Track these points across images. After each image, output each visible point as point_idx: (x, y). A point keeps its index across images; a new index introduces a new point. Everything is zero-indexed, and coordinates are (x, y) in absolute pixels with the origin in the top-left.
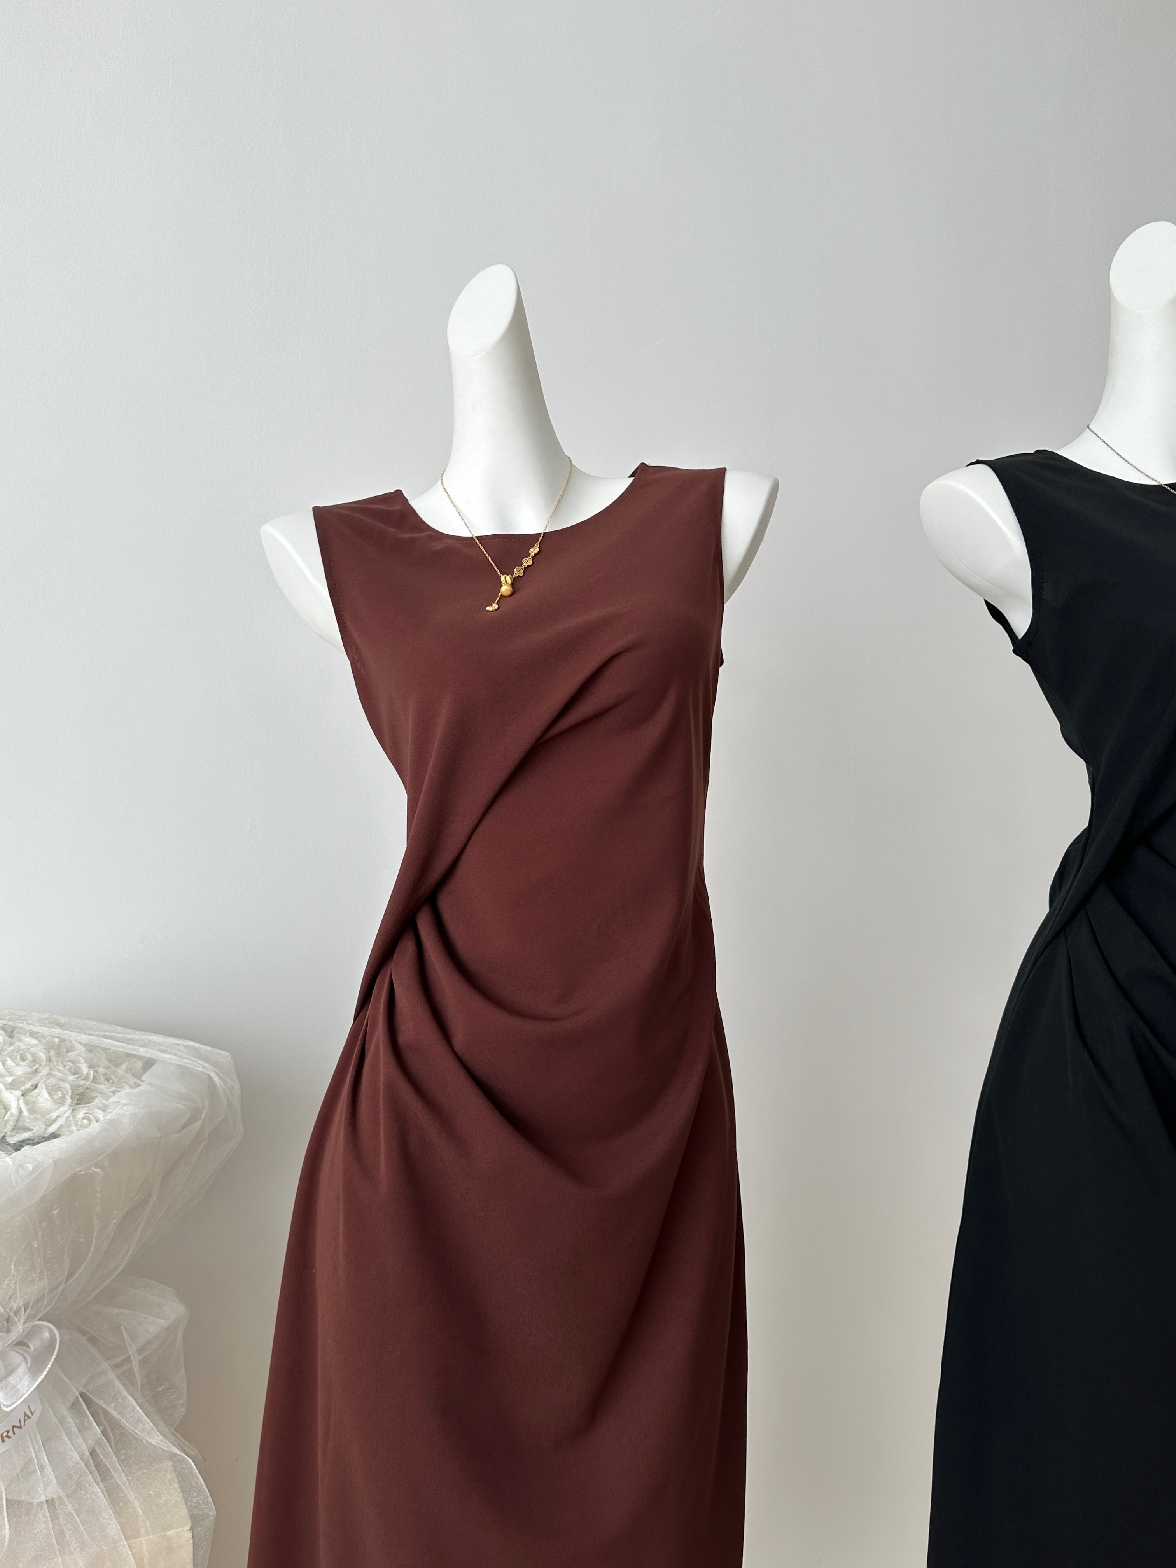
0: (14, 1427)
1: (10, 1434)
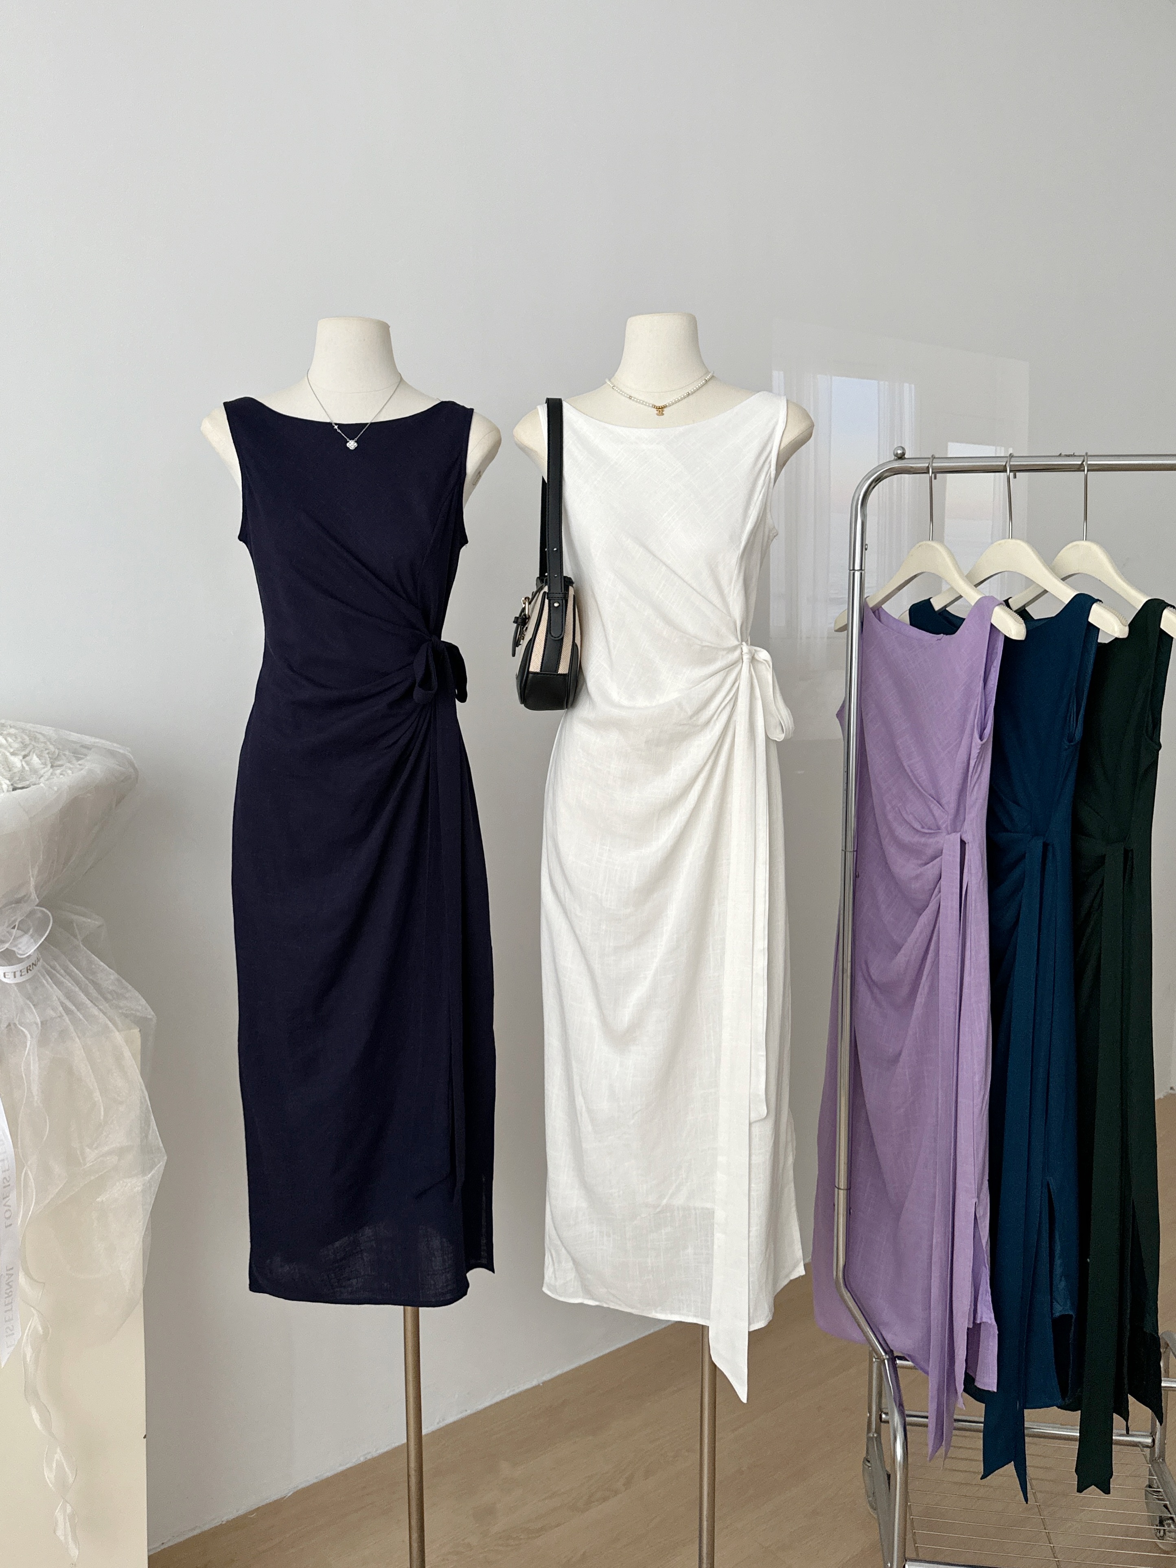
0: (33, 964)
1: (31, 968)
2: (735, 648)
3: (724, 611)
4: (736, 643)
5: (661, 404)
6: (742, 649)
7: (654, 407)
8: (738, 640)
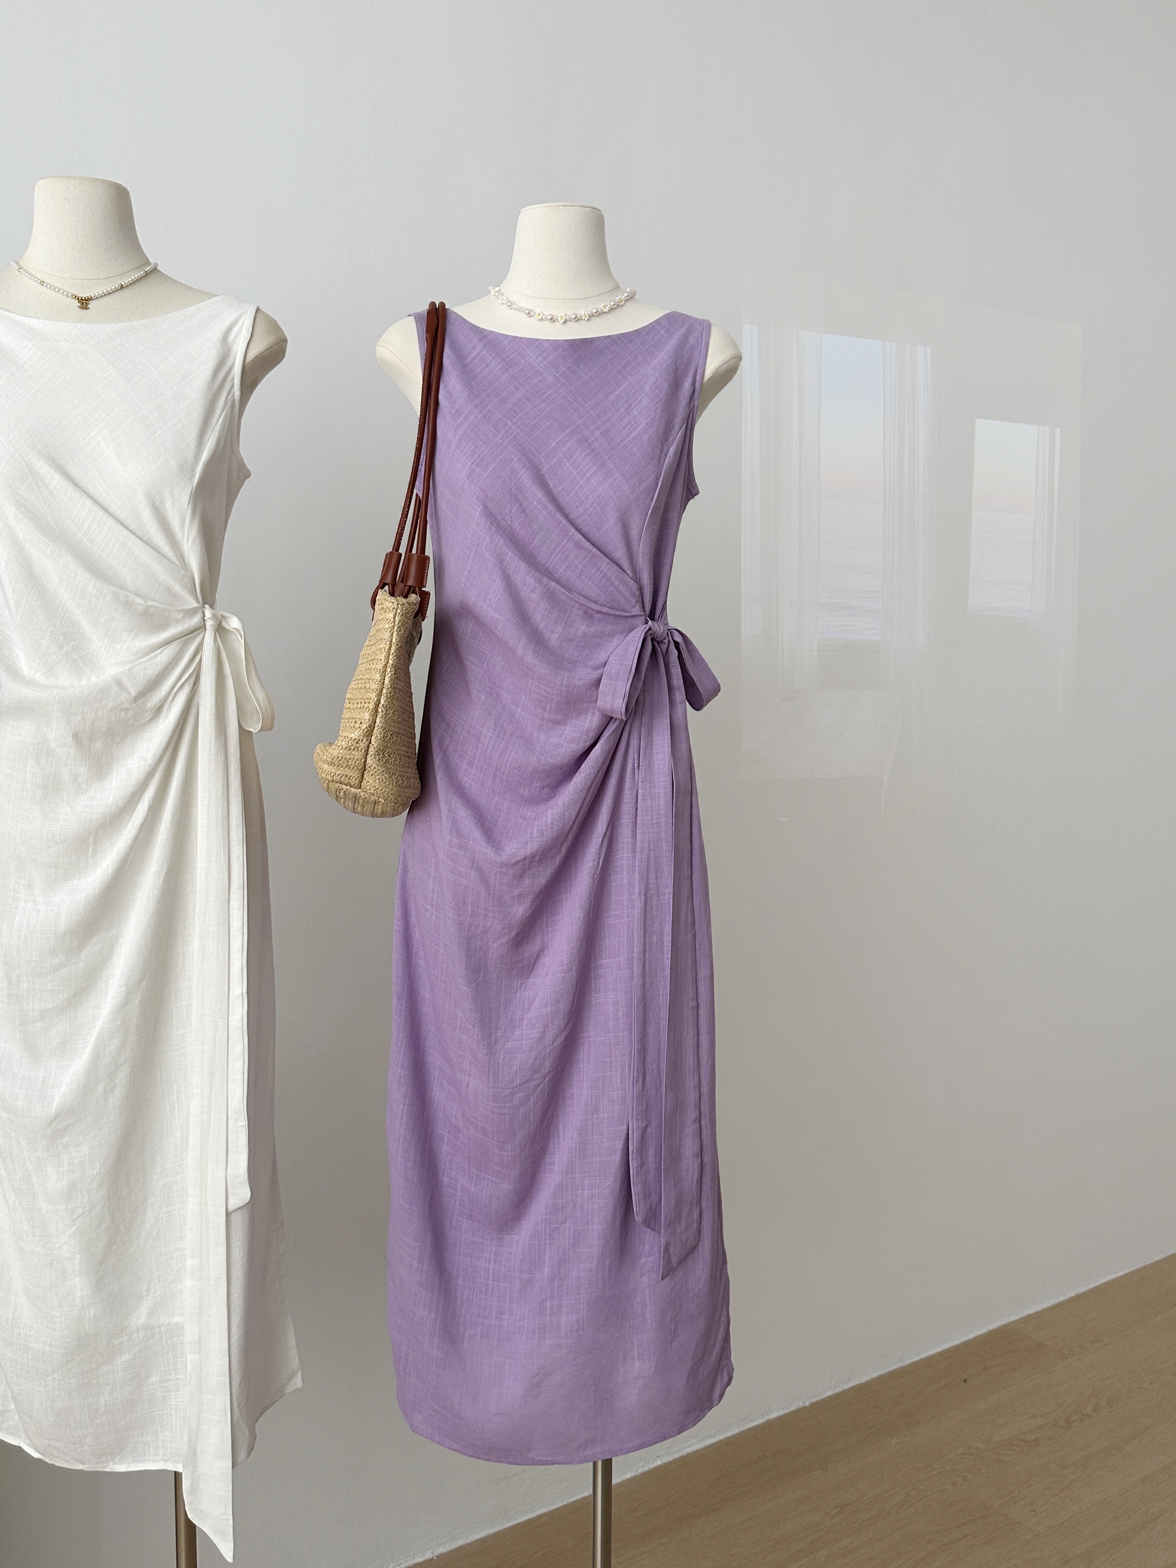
2: (193, 612)
3: (177, 562)
4: (196, 605)
5: (84, 295)
6: (204, 613)
7: (75, 297)
8: (198, 602)
